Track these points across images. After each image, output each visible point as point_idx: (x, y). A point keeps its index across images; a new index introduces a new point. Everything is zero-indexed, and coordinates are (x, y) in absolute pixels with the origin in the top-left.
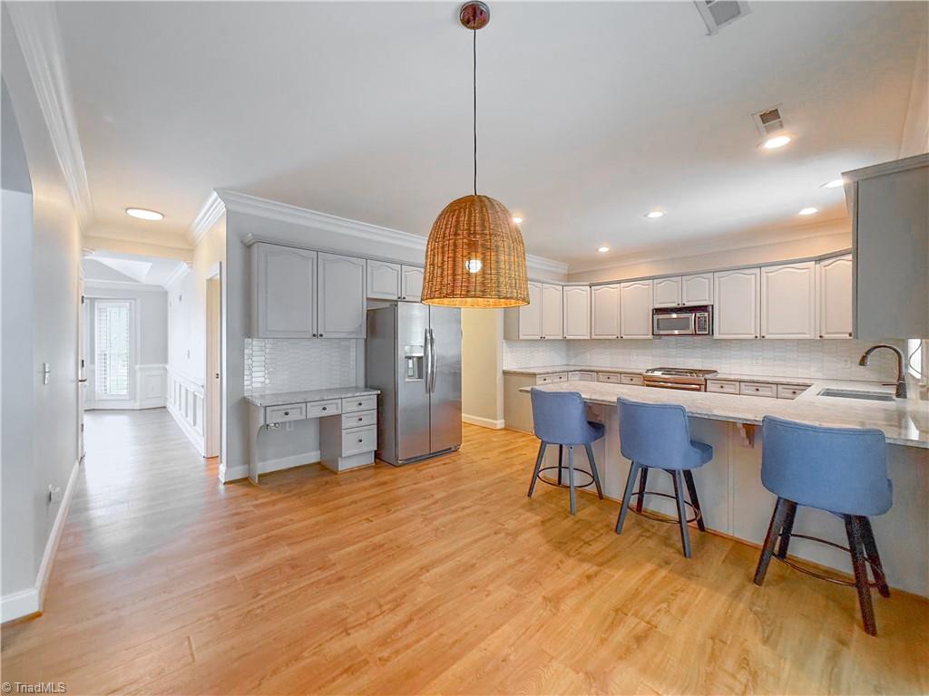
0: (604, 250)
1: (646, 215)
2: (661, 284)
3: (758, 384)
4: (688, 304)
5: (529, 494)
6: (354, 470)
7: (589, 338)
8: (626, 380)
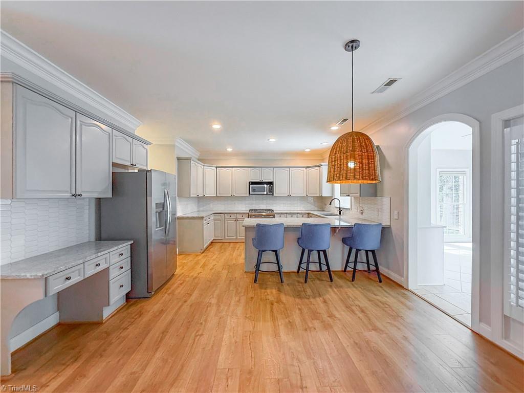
0: (230, 150)
1: (268, 140)
2: (252, 171)
3: (292, 214)
4: (264, 181)
5: (255, 281)
6: (115, 314)
7: (215, 195)
8: (239, 217)
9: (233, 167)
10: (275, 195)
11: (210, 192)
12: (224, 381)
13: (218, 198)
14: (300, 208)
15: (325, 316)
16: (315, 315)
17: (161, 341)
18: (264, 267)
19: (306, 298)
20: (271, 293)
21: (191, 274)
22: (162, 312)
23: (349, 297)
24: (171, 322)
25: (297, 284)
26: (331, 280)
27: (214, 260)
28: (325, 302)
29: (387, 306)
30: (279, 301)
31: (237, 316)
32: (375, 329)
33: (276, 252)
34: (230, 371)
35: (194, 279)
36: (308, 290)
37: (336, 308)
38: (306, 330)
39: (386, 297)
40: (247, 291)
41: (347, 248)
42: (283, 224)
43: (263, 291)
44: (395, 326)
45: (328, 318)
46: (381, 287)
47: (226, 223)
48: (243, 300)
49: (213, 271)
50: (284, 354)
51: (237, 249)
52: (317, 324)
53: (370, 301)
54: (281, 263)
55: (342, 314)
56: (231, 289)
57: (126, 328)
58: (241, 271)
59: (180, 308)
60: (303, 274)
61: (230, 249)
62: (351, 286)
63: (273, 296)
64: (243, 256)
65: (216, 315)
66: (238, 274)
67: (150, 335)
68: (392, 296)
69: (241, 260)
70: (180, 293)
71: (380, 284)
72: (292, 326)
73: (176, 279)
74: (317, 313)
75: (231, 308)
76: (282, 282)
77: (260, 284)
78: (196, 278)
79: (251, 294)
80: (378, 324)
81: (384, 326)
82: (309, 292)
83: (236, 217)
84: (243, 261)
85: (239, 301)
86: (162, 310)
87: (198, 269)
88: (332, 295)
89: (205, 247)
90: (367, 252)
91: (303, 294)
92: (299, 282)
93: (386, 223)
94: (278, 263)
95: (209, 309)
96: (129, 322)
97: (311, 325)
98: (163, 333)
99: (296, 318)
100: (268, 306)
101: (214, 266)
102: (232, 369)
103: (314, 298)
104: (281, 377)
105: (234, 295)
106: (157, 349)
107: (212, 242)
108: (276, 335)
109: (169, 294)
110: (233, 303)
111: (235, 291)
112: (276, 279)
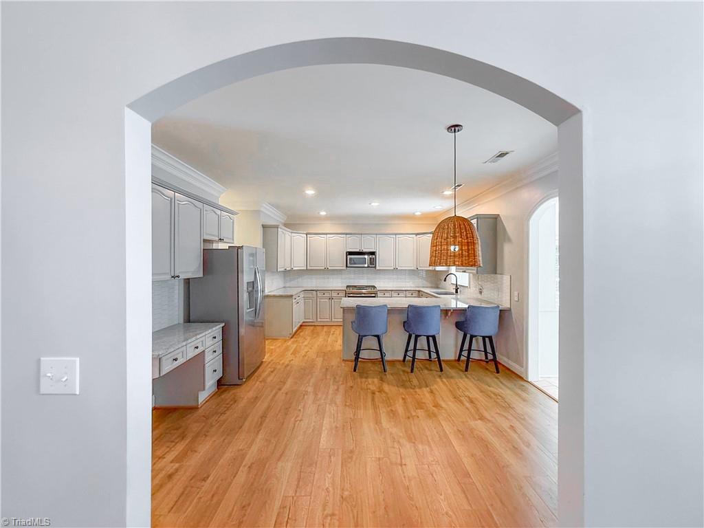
1: (370, 204)
2: (350, 239)
3: (399, 292)
4: (365, 250)
5: (355, 370)
6: (208, 400)
7: (305, 268)
8: (334, 294)
9: (326, 234)
10: (378, 268)
11: (299, 264)
12: (327, 458)
13: (308, 272)
14: (409, 284)
15: (430, 406)
16: (420, 405)
17: (261, 424)
18: (364, 354)
19: (411, 388)
20: (373, 383)
21: (283, 361)
22: (256, 398)
23: (459, 388)
24: (269, 408)
25: (401, 373)
26: (441, 370)
27: (306, 346)
28: (432, 392)
29: (499, 397)
30: (381, 390)
31: (336, 404)
32: (482, 418)
33: (378, 337)
34: (332, 451)
35: (286, 367)
36: (413, 380)
37: (443, 399)
38: (409, 418)
39: (501, 388)
40: (347, 380)
41: (461, 334)
42: (386, 306)
43: (364, 380)
44: (505, 417)
45: (434, 408)
46: (497, 378)
47: (318, 303)
48: (342, 388)
49: (306, 358)
50: (385, 438)
51: (333, 334)
52: (420, 413)
53: (482, 392)
54: (384, 350)
55: (449, 405)
56: (328, 377)
57: (224, 413)
58: (339, 359)
59: (274, 396)
60: (410, 363)
61: (324, 333)
62: (464, 376)
63: (375, 385)
64: (340, 341)
65: (314, 402)
66: (335, 362)
67: (250, 419)
68: (508, 387)
69: (339, 345)
70: (272, 381)
71: (497, 375)
72: (394, 414)
73: (266, 367)
74: (423, 403)
75: (330, 397)
76: (385, 371)
77: (360, 373)
78: (288, 365)
79: (350, 383)
80: (486, 414)
81: (492, 417)
82: (415, 382)
83: (330, 294)
84: (341, 348)
85: (337, 390)
86: (257, 397)
87: (289, 356)
88: (441, 386)
89: (294, 331)
90: (484, 338)
91: (408, 384)
92: (404, 371)
93: (505, 304)
94: (381, 350)
95: (306, 397)
96: (225, 407)
97: (414, 414)
98: (262, 418)
99: (399, 407)
100: (370, 396)
101: (307, 352)
102: (334, 449)
103: (420, 388)
104: (382, 456)
105: (331, 383)
106: (258, 432)
107: (301, 326)
108: (378, 422)
109: (261, 382)
110: (331, 392)
111: (332, 380)
112: (378, 368)
